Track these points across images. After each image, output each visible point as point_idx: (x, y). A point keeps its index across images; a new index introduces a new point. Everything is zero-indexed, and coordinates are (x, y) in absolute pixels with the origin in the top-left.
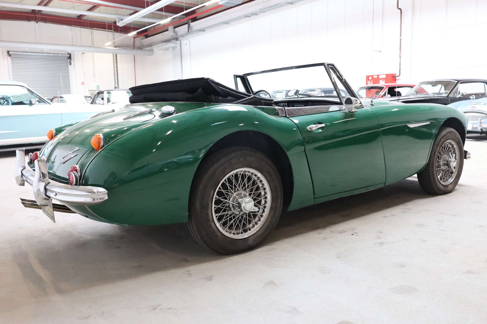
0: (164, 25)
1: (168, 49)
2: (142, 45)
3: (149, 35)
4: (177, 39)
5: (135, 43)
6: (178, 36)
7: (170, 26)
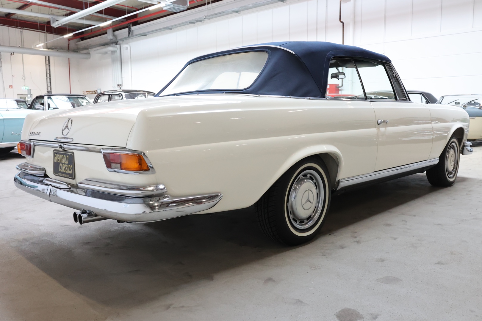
0: (103, 28)
1: (106, 53)
2: (77, 47)
3: (85, 38)
4: (116, 43)
5: (69, 45)
6: (117, 40)
7: (109, 29)
